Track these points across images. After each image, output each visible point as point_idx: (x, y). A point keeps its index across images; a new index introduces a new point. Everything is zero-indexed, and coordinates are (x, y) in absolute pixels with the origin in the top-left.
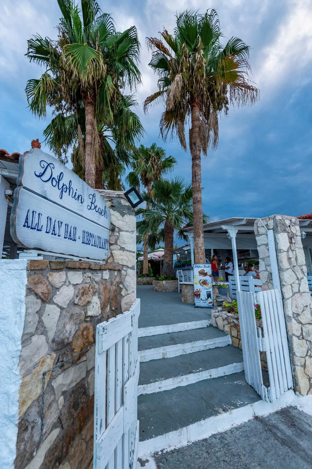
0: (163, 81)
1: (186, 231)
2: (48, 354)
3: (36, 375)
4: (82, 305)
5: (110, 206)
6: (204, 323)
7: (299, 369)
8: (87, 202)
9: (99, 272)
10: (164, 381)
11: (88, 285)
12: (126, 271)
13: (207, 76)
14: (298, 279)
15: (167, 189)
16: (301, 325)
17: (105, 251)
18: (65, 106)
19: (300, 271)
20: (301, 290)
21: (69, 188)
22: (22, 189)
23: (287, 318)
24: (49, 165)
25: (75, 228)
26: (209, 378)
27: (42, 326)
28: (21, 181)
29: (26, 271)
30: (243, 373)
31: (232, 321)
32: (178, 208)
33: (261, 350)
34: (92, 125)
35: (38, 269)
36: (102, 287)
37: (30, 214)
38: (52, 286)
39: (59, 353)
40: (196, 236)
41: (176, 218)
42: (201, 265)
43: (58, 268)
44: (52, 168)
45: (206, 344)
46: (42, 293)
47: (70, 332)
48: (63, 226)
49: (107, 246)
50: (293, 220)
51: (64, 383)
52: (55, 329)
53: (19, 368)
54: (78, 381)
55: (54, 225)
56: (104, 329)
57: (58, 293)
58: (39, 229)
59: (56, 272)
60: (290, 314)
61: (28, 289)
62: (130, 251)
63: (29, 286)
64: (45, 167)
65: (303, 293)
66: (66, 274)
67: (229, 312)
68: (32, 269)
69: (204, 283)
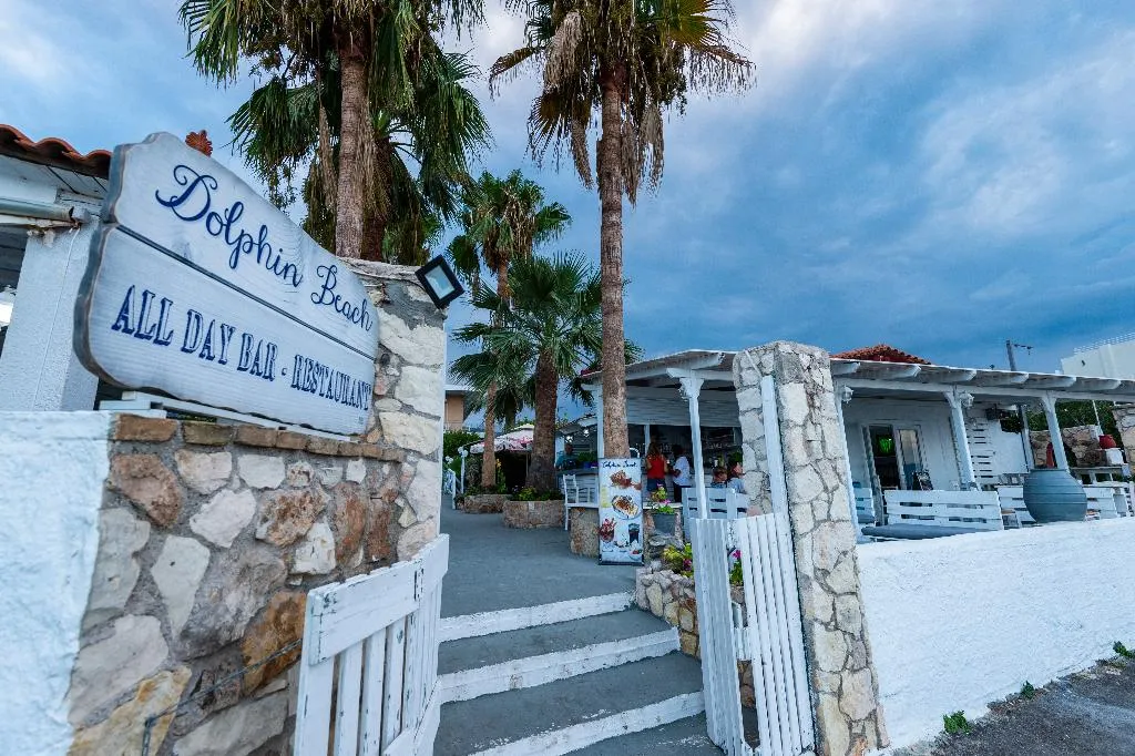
0: (538, 25)
1: (588, 382)
2: (167, 670)
3: (122, 725)
4: (278, 543)
5: (377, 300)
6: (618, 601)
7: (827, 701)
8: (312, 283)
9: (334, 461)
10: (508, 747)
11: (299, 494)
12: (413, 464)
13: (638, 22)
14: (826, 489)
15: (544, 280)
16: (831, 597)
17: (360, 413)
18: (290, 62)
19: (830, 471)
20: (834, 516)
21: (259, 245)
22: (114, 230)
23: (801, 581)
24: (200, 178)
25: (272, 348)
26: (622, 732)
27: (152, 594)
28: (113, 209)
29: (106, 442)
30: (702, 716)
31: (681, 593)
32: (569, 327)
33: (741, 657)
34: (358, 111)
35: (143, 438)
36: (342, 502)
37: (137, 299)
38: (189, 489)
39: (201, 666)
40: (610, 391)
41: (562, 348)
42: (617, 461)
43: (210, 441)
44: (209, 188)
45: (619, 652)
46: (153, 503)
47: (239, 612)
48: (237, 338)
49: (367, 399)
50: (818, 355)
51: (212, 748)
52: (190, 602)
53: (69, 703)
54: (259, 743)
55: (209, 334)
56: (327, 600)
57: (205, 506)
58: (160, 338)
59: (200, 452)
60: (808, 570)
61: (110, 490)
62: (427, 415)
63: (114, 484)
64: (189, 184)
65: (838, 521)
66: (234, 461)
67: (676, 572)
68: (126, 438)
69: (624, 503)
